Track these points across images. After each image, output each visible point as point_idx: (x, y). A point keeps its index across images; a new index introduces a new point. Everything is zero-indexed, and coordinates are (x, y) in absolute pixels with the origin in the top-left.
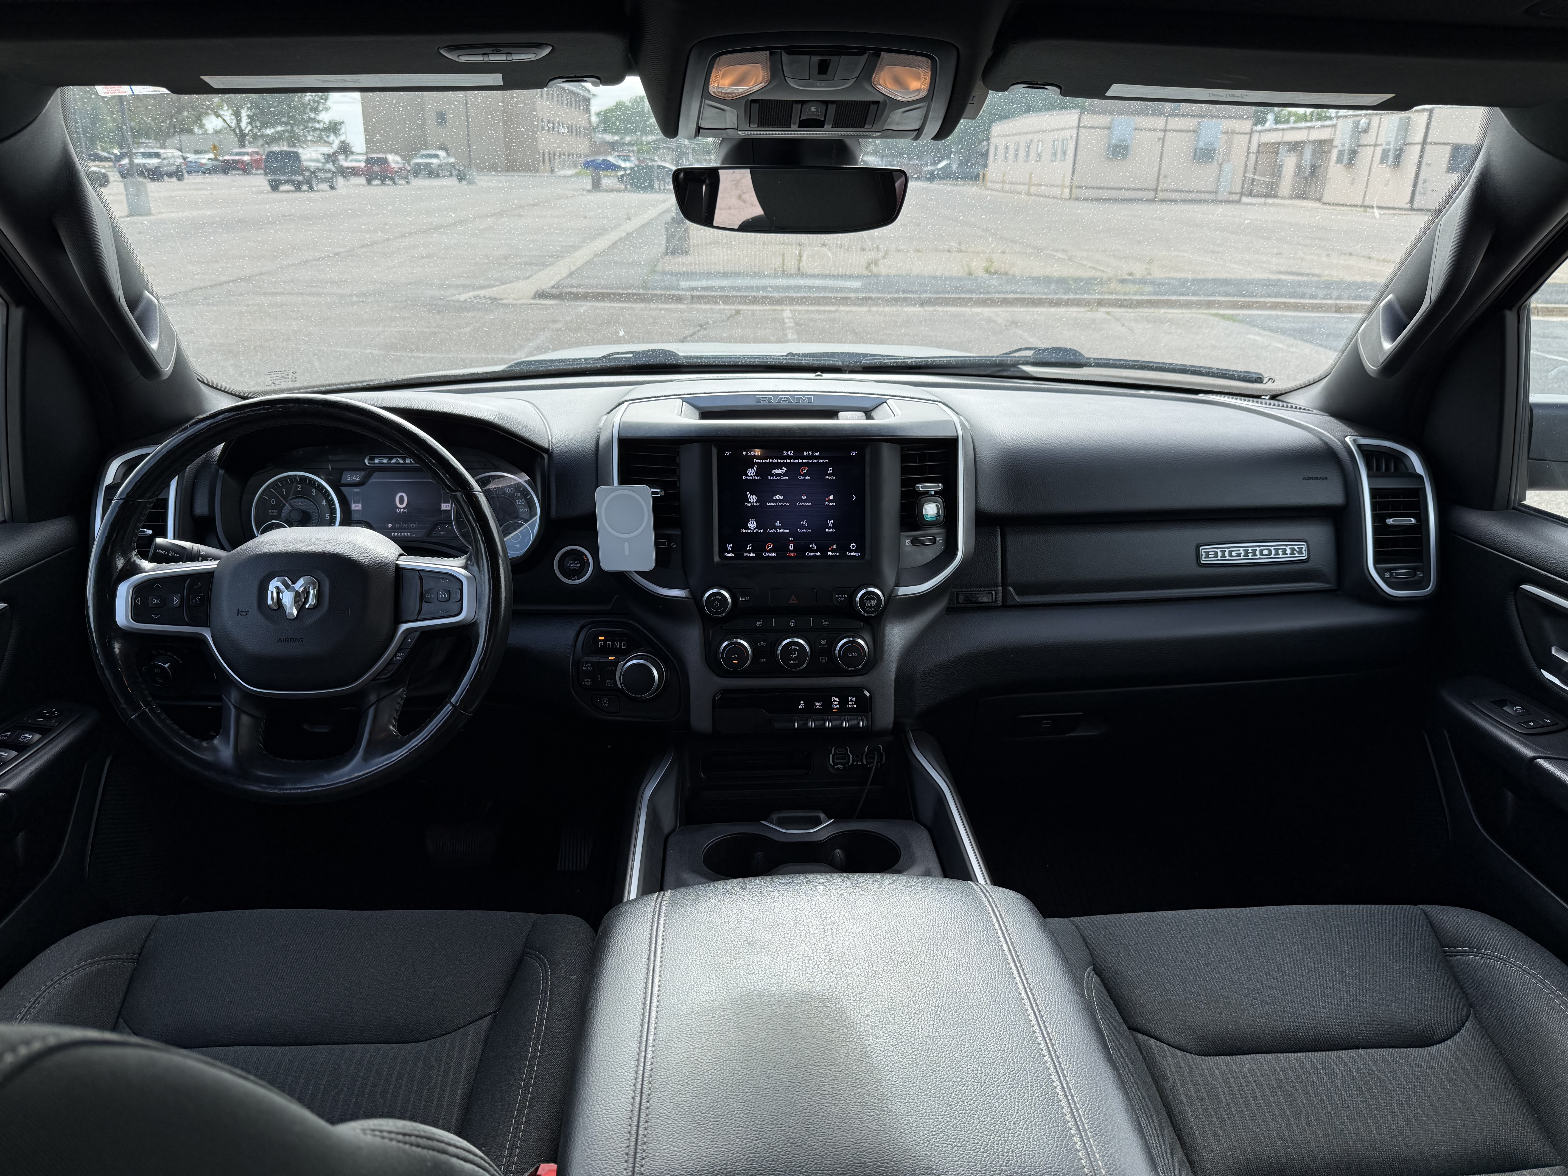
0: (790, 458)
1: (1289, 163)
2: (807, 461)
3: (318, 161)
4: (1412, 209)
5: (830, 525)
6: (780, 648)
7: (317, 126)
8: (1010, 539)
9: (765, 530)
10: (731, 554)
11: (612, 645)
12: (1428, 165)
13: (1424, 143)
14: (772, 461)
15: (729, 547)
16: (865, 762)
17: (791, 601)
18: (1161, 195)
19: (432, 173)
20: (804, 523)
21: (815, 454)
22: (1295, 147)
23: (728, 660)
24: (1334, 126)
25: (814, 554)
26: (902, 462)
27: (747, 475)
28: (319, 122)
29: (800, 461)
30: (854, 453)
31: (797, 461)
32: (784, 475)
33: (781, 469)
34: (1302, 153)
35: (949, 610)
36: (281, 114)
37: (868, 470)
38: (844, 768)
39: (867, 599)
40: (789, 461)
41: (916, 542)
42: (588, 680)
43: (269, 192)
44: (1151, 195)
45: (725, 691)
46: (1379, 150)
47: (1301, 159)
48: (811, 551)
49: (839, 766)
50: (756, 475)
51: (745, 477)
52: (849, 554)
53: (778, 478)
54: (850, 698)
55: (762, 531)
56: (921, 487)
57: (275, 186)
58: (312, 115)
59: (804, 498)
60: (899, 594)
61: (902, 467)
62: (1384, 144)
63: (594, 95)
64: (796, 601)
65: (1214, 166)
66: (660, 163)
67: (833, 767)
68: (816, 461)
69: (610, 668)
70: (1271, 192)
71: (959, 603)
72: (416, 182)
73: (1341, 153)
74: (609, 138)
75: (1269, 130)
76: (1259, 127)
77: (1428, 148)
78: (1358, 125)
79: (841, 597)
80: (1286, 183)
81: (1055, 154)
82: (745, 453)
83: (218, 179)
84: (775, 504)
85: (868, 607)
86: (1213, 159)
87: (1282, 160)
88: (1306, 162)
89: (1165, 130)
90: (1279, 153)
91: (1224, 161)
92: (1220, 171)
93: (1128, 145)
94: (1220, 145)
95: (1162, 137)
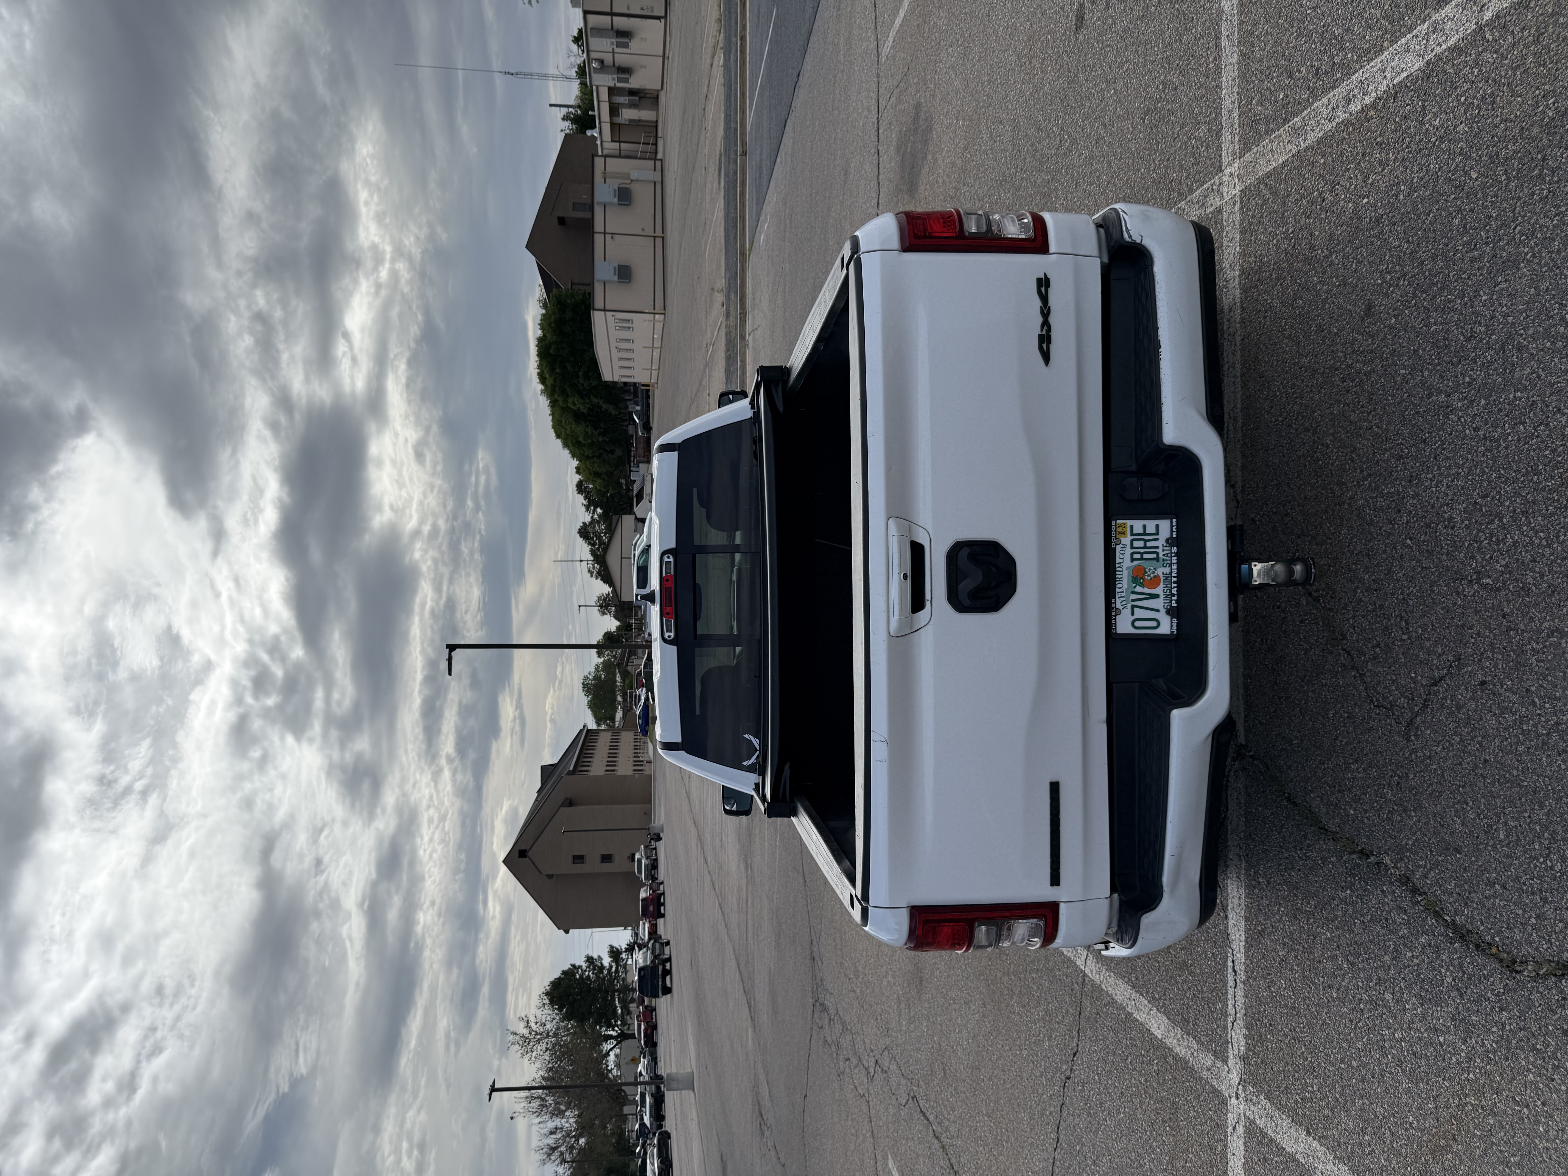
1: (628, 114)
3: (645, 953)
4: (665, 17)
7: (614, 969)
12: (628, 8)
13: (612, 14)
18: (659, 233)
19: (654, 865)
22: (614, 110)
24: (597, 87)
28: (611, 967)
34: (619, 105)
36: (605, 999)
43: (672, 998)
44: (659, 242)
46: (617, 50)
47: (624, 105)
57: (667, 991)
58: (605, 972)
62: (612, 47)
63: (584, 726)
65: (634, 187)
66: (642, 667)
70: (652, 128)
72: (661, 877)
73: (620, 80)
74: (619, 715)
77: (614, 11)
78: (596, 68)
80: (646, 115)
81: (627, 329)
83: (661, 1050)
86: (627, 188)
87: (626, 120)
88: (627, 102)
89: (605, 233)
90: (619, 124)
91: (629, 178)
92: (637, 181)
93: (619, 265)
94: (614, 184)
95: (610, 236)
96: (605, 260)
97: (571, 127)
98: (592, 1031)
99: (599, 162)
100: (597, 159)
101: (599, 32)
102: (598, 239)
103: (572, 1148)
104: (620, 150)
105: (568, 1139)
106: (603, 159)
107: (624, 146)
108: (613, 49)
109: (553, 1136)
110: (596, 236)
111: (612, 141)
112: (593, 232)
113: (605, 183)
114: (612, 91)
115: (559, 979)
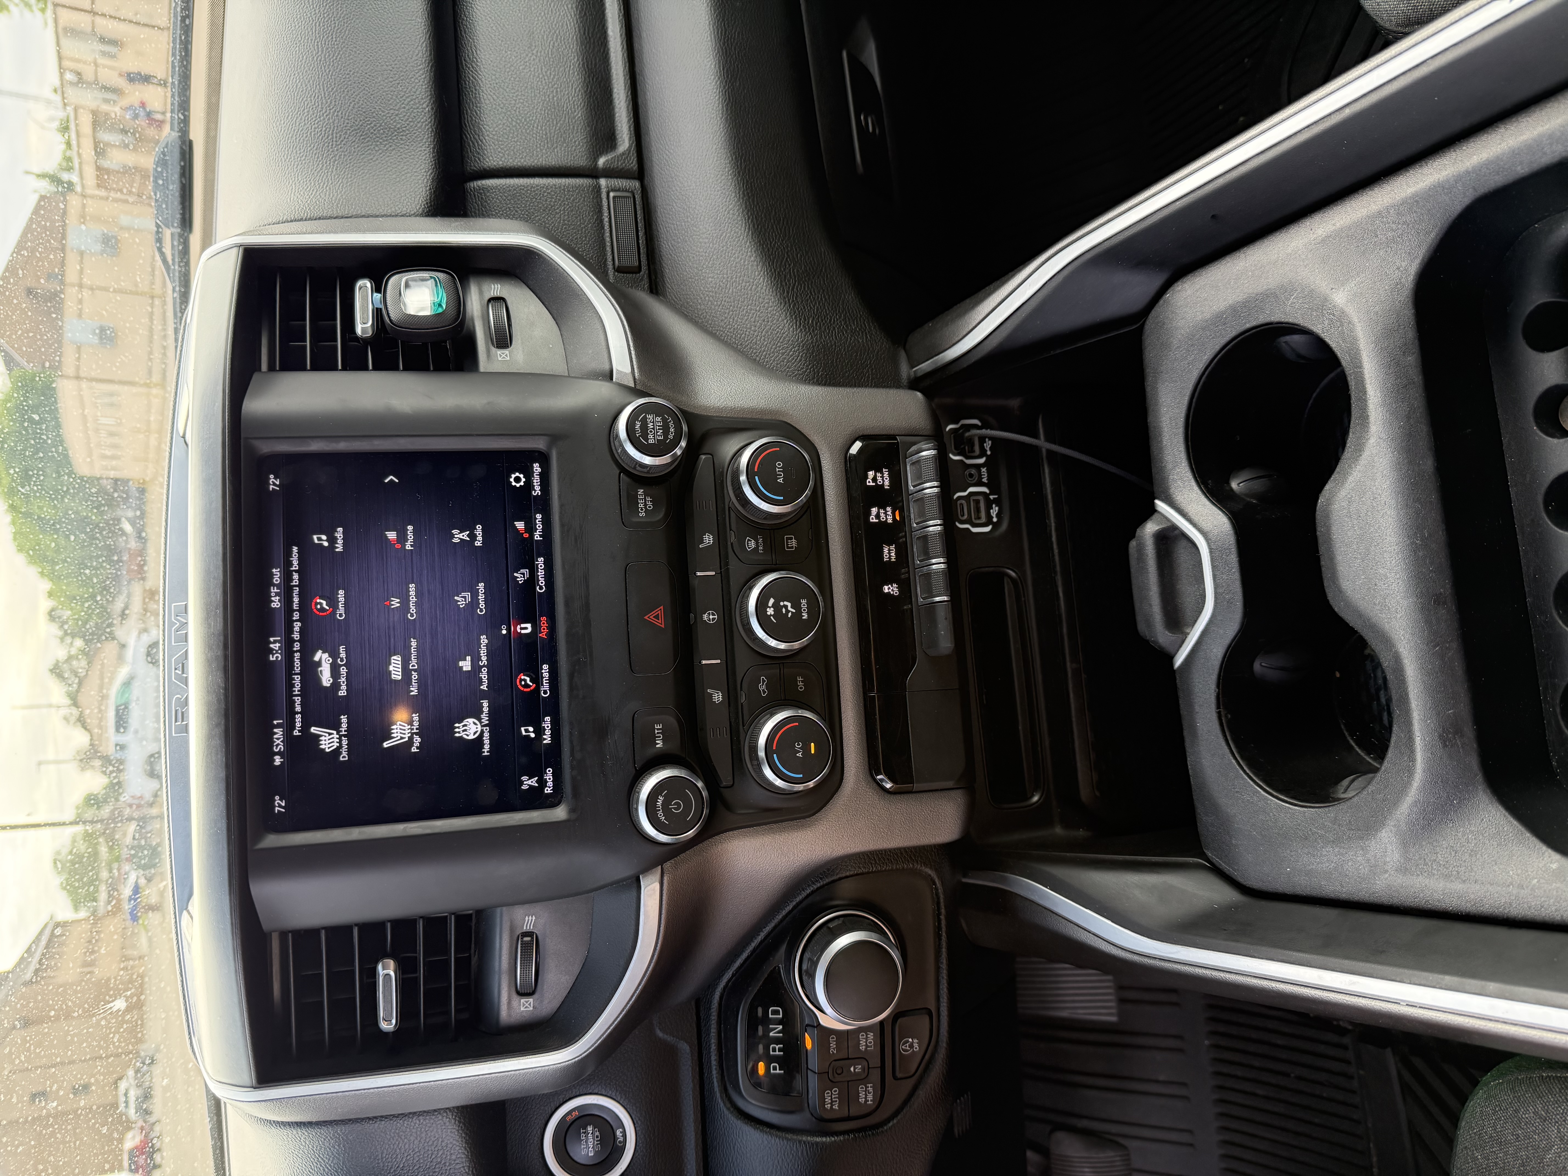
0: (288, 643)
1: (120, 157)
2: (296, 600)
5: (464, 536)
6: (772, 643)
8: (493, 158)
9: (484, 695)
10: (549, 776)
11: (777, 1041)
13: (93, 13)
14: (297, 689)
15: (528, 782)
16: (982, 461)
17: (661, 623)
19: (147, 1094)
20: (462, 600)
21: (277, 580)
22: (100, 150)
23: (807, 769)
25: (541, 573)
26: (302, 368)
27: (337, 752)
29: (296, 616)
30: (274, 483)
31: (297, 626)
32: (334, 655)
33: (319, 664)
34: (107, 144)
35: (656, 287)
37: (316, 446)
38: (997, 502)
39: (645, 434)
40: (297, 646)
41: (503, 340)
42: (862, 1095)
45: (873, 766)
46: (102, 61)
47: (115, 146)
48: (532, 580)
49: (994, 511)
50: (336, 726)
51: (344, 756)
52: (537, 491)
53: (343, 671)
54: (870, 483)
55: (485, 704)
56: (363, 325)
59: (395, 603)
60: (628, 370)
61: (315, 368)
62: (95, 56)
63: (53, 916)
64: (660, 611)
67: (996, 526)
68: (296, 576)
69: (833, 1045)
71: (640, 271)
72: (158, 1112)
73: (105, 101)
74: (103, 896)
75: (81, 177)
76: (78, 189)
77: (98, 9)
79: (644, 502)
81: (112, 405)
82: (278, 761)
84: (415, 676)
85: (666, 437)
86: (115, 237)
89: (81, 285)
90: (108, 169)
92: (128, 228)
93: (100, 326)
94: (96, 229)
95: (88, 290)
96: (79, 319)
101: (75, 33)
108: (96, 59)
110: (68, 290)
111: (97, 188)
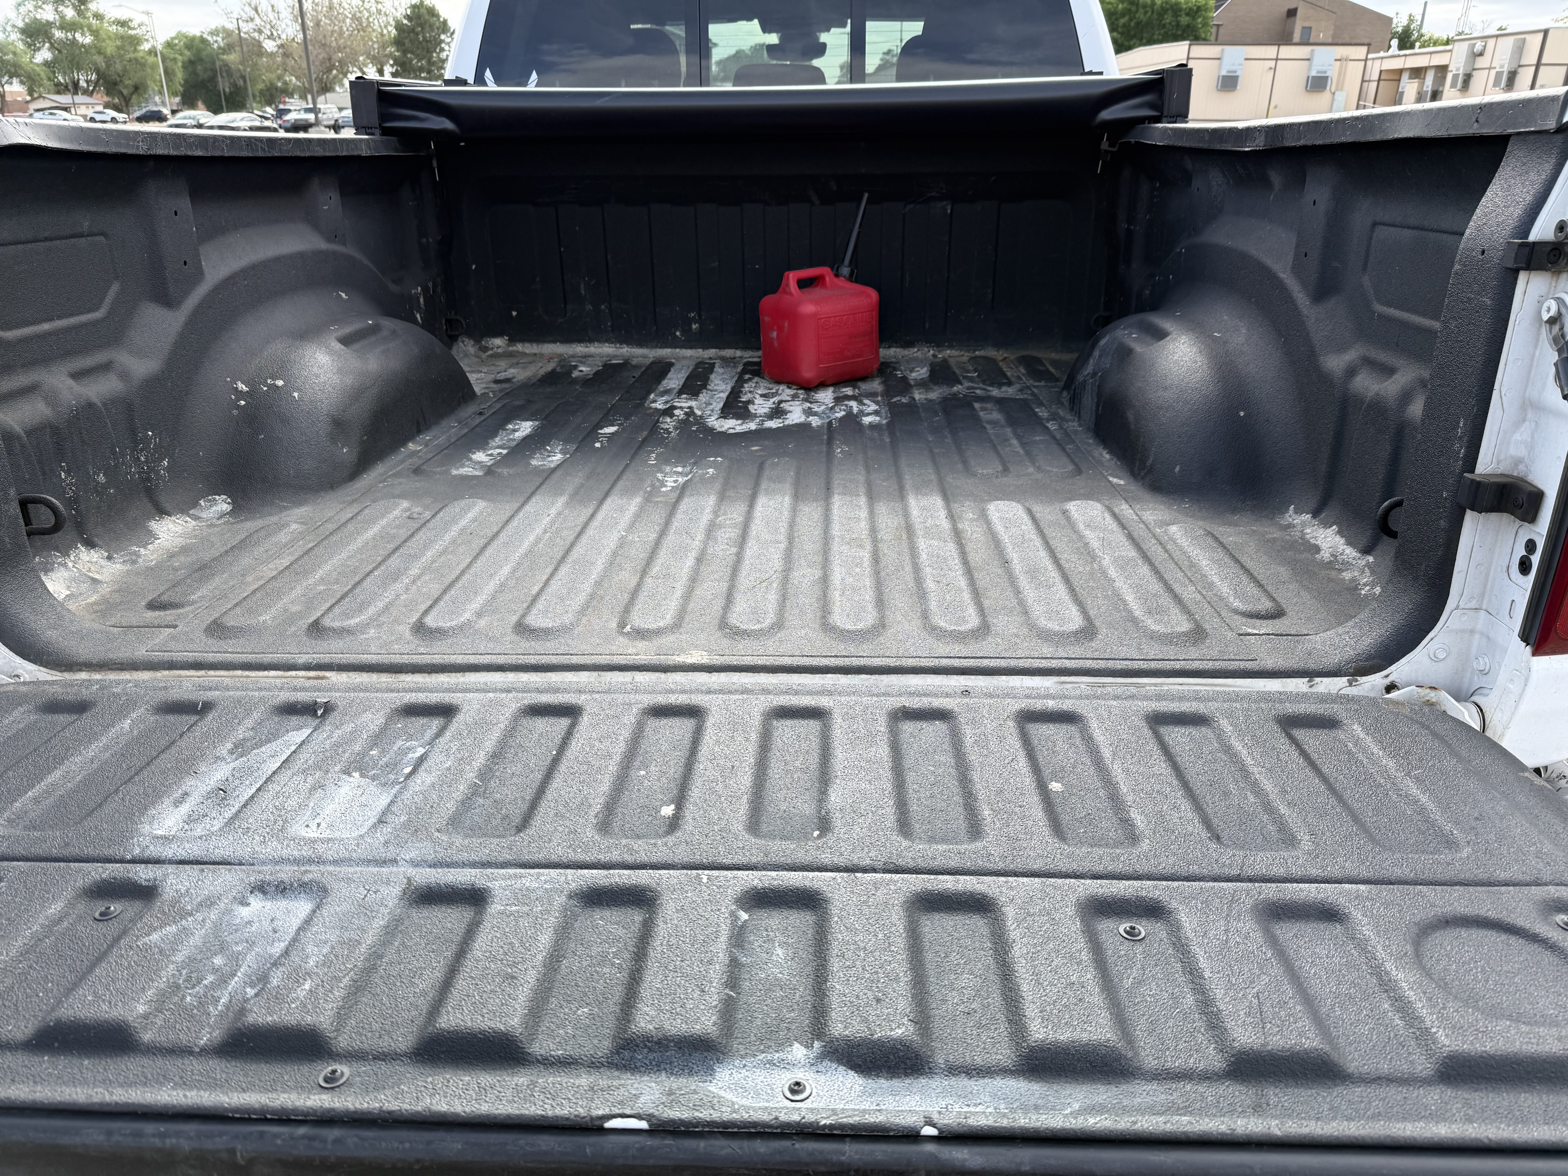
1: (1410, 90)
13: (1538, 65)
22: (1417, 73)
24: (1451, 51)
34: (1424, 78)
36: (421, 69)
46: (1493, 73)
47: (1423, 84)
62: (1498, 67)
65: (1326, 96)
73: (1456, 77)
78: (1474, 48)
86: (1325, 88)
87: (1403, 88)
88: (1425, 89)
89: (1277, 59)
90: (1399, 80)
91: (1337, 89)
92: (1333, 99)
93: (1237, 77)
94: (1333, 73)
95: (1273, 67)
96: (1246, 59)
97: (1399, 25)
98: (386, 56)
99: (1360, 52)
100: (1364, 49)
101: (1520, 49)
102: (1270, 51)
103: (260, 32)
104: (1369, 81)
105: (268, 26)
106: (1364, 58)
107: (1374, 85)
108: (1495, 68)
109: (270, 8)
110: (1275, 48)
111: (1381, 71)
112: (1279, 45)
113: (1336, 60)
114: (1442, 70)
115: (438, 16)
